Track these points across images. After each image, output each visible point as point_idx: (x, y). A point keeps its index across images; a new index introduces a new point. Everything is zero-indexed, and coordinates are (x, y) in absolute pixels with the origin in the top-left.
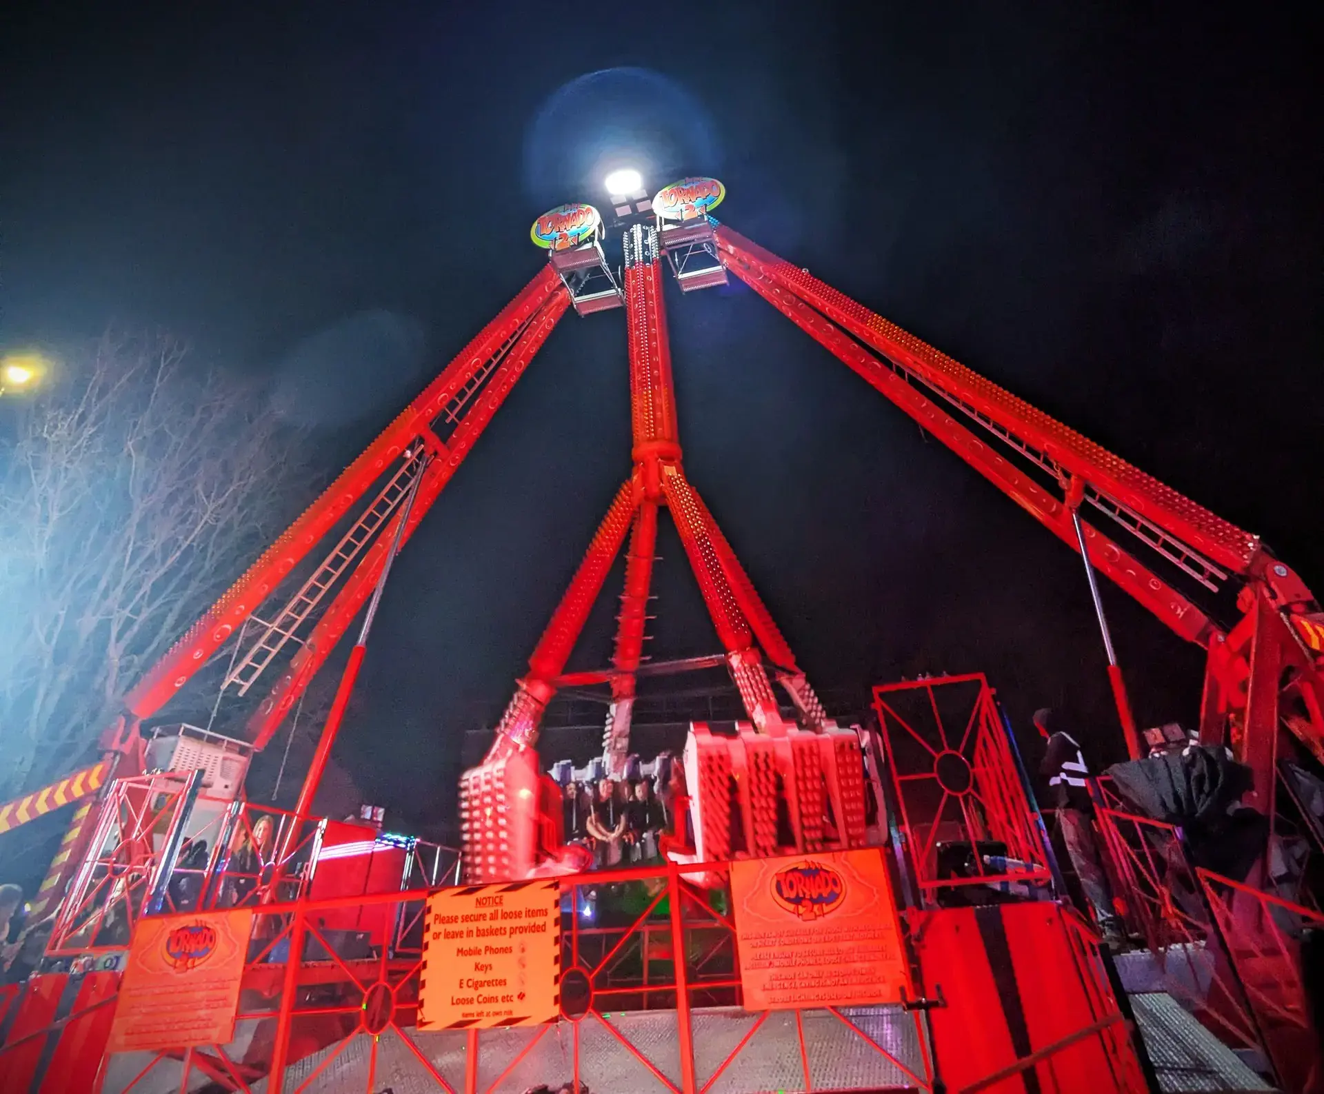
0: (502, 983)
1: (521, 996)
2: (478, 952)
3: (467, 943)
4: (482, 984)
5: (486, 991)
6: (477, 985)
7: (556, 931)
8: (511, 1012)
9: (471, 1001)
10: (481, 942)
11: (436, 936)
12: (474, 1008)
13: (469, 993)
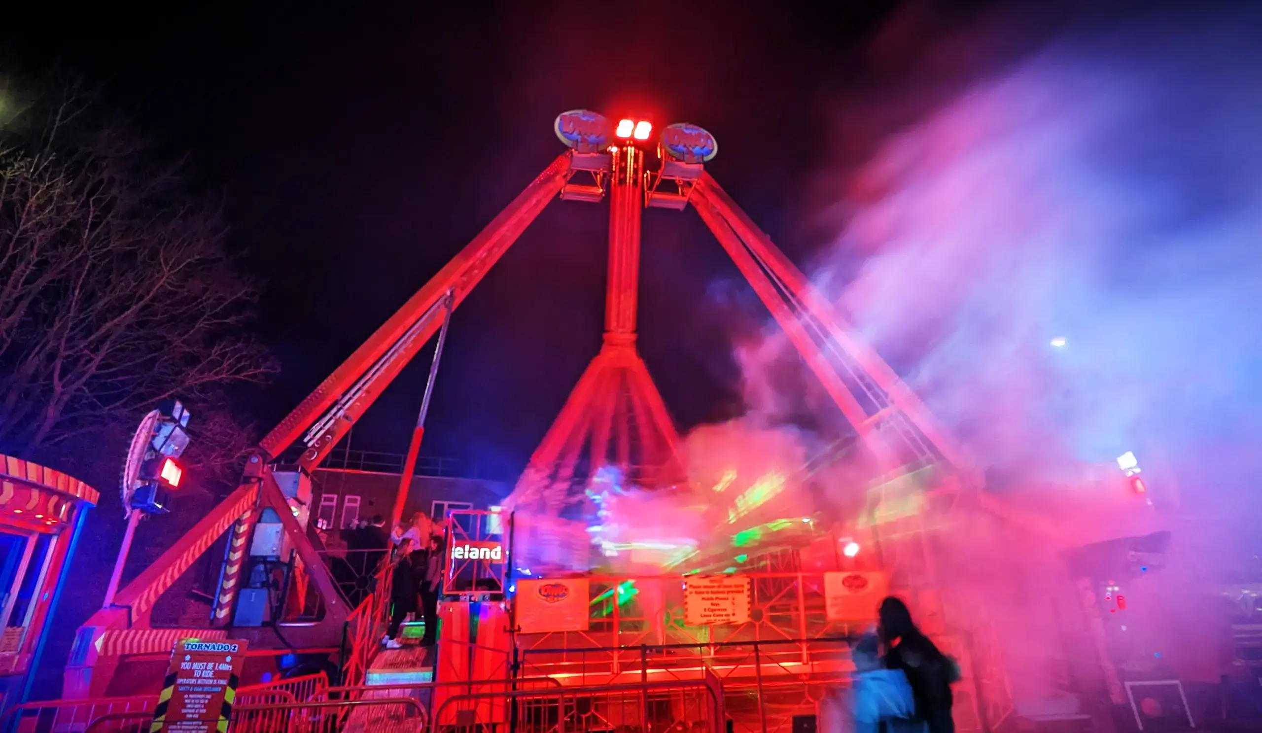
0: (725, 610)
1: (734, 615)
2: (712, 599)
3: (706, 596)
4: (715, 610)
5: (717, 613)
6: (713, 610)
7: (749, 593)
8: (728, 620)
9: (710, 616)
10: (714, 596)
11: (691, 593)
12: (713, 618)
13: (708, 613)
